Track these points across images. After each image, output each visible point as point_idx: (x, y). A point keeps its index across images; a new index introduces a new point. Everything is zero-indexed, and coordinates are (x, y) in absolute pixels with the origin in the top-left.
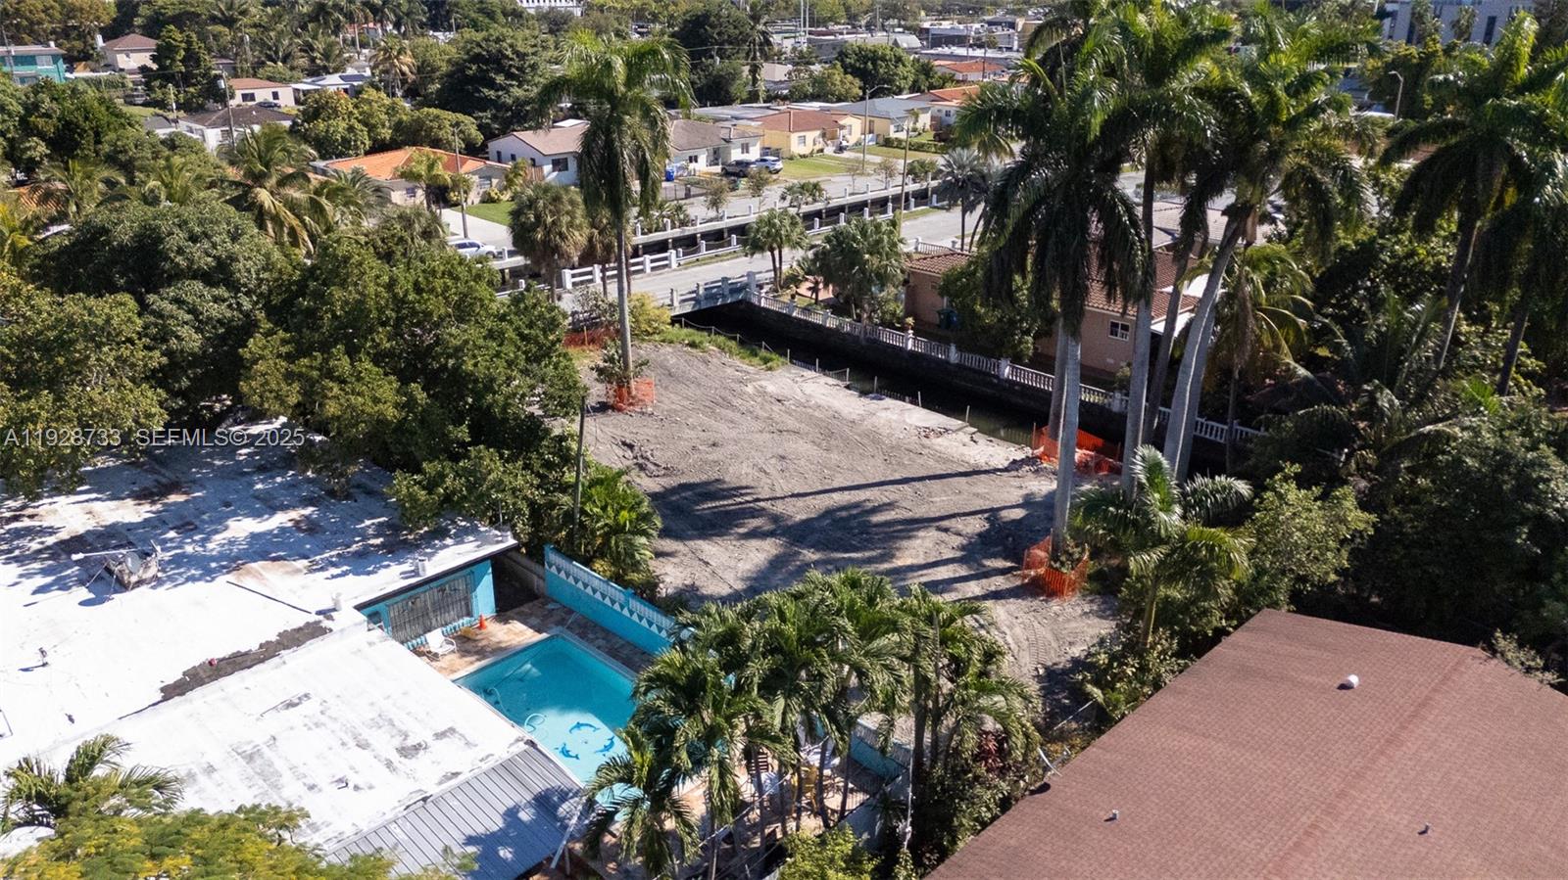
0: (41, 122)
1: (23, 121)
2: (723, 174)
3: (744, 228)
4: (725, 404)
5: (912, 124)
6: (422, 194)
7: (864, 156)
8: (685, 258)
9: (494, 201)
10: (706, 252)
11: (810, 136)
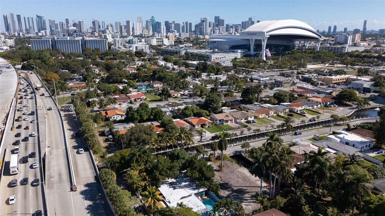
0: (153, 114)
1: (151, 113)
2: (246, 122)
3: (246, 137)
4: (233, 172)
5: (284, 111)
6: (200, 126)
7: (272, 119)
8: (234, 145)
9: (209, 127)
10: (238, 143)
11: (263, 115)
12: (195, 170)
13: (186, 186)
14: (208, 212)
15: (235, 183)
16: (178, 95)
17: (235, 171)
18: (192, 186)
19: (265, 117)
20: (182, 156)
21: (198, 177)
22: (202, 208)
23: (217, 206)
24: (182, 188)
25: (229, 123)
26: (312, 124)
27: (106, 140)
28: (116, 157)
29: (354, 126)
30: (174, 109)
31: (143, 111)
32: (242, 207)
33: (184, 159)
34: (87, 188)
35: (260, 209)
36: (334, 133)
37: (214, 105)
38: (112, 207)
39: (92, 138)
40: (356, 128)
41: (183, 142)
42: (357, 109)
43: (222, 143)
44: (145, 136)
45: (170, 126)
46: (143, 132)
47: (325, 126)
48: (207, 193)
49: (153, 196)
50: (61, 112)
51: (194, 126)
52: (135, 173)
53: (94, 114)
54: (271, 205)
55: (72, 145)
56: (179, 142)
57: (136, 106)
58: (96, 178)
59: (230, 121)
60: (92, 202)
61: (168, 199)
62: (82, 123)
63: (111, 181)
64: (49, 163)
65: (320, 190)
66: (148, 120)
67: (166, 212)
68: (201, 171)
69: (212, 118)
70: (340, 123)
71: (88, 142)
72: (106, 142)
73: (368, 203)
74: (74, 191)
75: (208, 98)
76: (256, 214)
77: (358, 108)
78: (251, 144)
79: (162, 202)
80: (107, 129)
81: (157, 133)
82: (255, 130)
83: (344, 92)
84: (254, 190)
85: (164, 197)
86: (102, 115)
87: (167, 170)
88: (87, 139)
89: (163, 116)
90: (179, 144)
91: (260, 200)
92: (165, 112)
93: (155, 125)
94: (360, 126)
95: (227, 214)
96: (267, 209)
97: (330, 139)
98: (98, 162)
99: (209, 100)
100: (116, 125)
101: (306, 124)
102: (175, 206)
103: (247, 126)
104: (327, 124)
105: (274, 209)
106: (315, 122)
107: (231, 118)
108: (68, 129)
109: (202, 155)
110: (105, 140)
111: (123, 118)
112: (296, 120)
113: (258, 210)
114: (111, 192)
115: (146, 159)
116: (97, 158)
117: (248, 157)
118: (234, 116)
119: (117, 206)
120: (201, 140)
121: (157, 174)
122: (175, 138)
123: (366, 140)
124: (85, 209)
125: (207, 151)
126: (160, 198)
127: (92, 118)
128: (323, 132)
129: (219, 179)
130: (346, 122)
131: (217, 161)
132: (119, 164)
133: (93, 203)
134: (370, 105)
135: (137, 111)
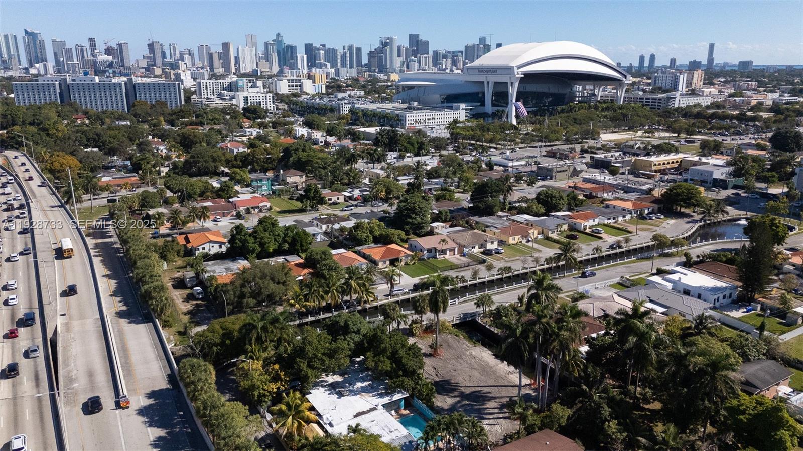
0: (287, 239)
1: (283, 238)
2: (483, 253)
3: (484, 283)
4: (460, 357)
5: (559, 229)
6: (388, 263)
7: (536, 246)
8: (461, 300)
9: (408, 265)
10: (468, 297)
11: (517, 237)
12: (383, 356)
13: (364, 390)
14: (413, 442)
15: (464, 379)
16: (338, 199)
17: (464, 354)
18: (377, 389)
19: (521, 242)
20: (354, 327)
21: (389, 369)
22: (399, 435)
23: (432, 428)
24: (356, 395)
25: (448, 256)
26: (616, 254)
27: (189, 298)
28: (214, 332)
29: (698, 257)
30: (332, 228)
31: (267, 234)
32: (482, 429)
33: (359, 334)
34: (151, 401)
35: (518, 433)
36: (660, 272)
37: (415, 219)
38: (209, 439)
39: (158, 293)
40: (701, 262)
41: (355, 297)
42: (703, 223)
43: (436, 298)
44: (272, 286)
45: (325, 265)
46: (268, 278)
47: (642, 259)
48: (408, 403)
49: (297, 413)
50: (88, 239)
51: (375, 263)
52: (255, 366)
53: (160, 242)
54: (541, 424)
55: (114, 310)
56: (346, 298)
57: (251, 223)
58: (171, 378)
59: (450, 251)
60: (165, 431)
61: (328, 419)
62: (135, 263)
63: (205, 385)
64: (65, 348)
65: (638, 389)
66: (278, 252)
67: (326, 445)
68: (395, 358)
69: (413, 245)
70: (670, 251)
71: (150, 302)
72: (188, 302)
73: (735, 411)
74: (123, 409)
75: (404, 204)
76: (511, 442)
77: (705, 221)
78: (494, 298)
79: (315, 426)
80: (190, 274)
81: (297, 279)
82: (501, 269)
83: (676, 189)
84: (504, 392)
85: (319, 415)
86: (178, 244)
87: (324, 358)
88: (147, 296)
89: (310, 244)
90: (347, 301)
91: (519, 413)
92: (314, 235)
93: (293, 263)
94: (710, 256)
95: (452, 445)
96: (534, 432)
97: (654, 285)
98: (173, 345)
99: (405, 210)
100: (208, 265)
101: (604, 254)
102: (345, 432)
103: (484, 261)
104: (646, 254)
105: (547, 431)
106: (621, 250)
107: (451, 245)
108: (104, 276)
109: (395, 325)
110: (185, 297)
111: (224, 249)
112: (583, 246)
113: (516, 433)
114: (205, 408)
115: (279, 335)
116: (171, 337)
117: (490, 326)
118: (458, 241)
119: (219, 435)
120: (391, 291)
121: (304, 366)
122: (337, 288)
123: (724, 285)
124: (150, 447)
125: (405, 316)
126: (312, 416)
127: (155, 251)
128: (638, 271)
129: (432, 372)
130: (683, 248)
131: (425, 335)
132: (219, 347)
133: (167, 433)
134: (727, 213)
135: (254, 234)
